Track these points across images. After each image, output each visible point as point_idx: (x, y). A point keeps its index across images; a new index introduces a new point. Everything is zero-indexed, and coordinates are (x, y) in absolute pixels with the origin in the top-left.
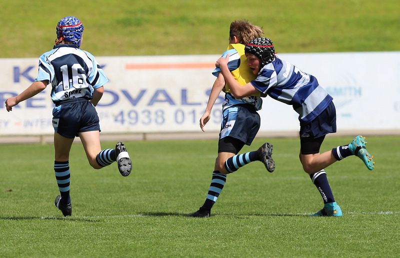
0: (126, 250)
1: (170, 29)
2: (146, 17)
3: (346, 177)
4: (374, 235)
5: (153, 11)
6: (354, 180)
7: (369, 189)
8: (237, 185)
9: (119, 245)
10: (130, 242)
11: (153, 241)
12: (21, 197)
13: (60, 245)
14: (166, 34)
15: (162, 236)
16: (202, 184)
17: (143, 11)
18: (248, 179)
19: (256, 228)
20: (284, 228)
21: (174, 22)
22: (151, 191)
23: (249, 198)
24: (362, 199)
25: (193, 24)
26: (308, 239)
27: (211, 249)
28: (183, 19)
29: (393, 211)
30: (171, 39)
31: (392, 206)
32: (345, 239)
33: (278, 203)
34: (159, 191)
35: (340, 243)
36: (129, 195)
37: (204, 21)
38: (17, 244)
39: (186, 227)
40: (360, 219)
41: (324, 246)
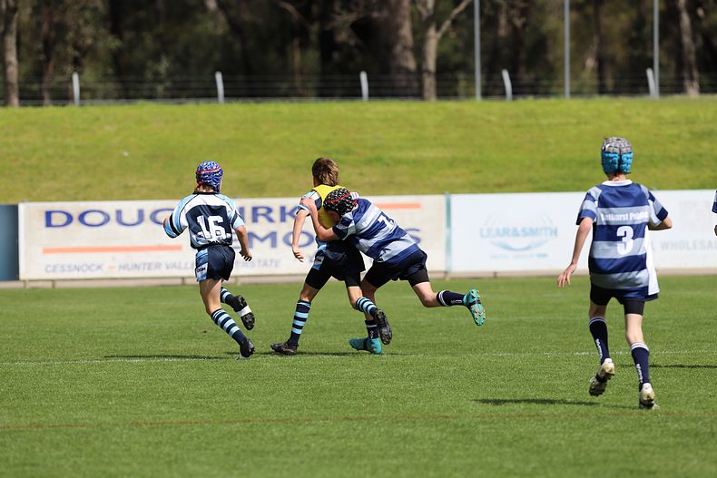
0: (321, 391)
1: (365, 169)
2: (341, 157)
3: (542, 318)
4: (570, 376)
5: (348, 152)
6: (550, 320)
7: (565, 330)
8: (431, 326)
9: (314, 386)
10: (325, 383)
11: (348, 382)
12: (216, 338)
13: (254, 386)
14: (361, 174)
15: (357, 377)
16: (397, 325)
17: (337, 152)
18: (443, 319)
19: (452, 369)
20: (479, 369)
21: (369, 162)
22: (346, 332)
23: (445, 338)
24: (558, 340)
25: (388, 165)
26: (503, 379)
27: (406, 390)
28: (378, 159)
29: (590, 351)
30: (366, 180)
31: (588, 347)
32: (540, 380)
33: (474, 344)
34: (354, 333)
35: (535, 384)
36: (323, 337)
37: (399, 162)
38: (212, 386)
39: (382, 368)
40: (555, 360)
41: (520, 387)
